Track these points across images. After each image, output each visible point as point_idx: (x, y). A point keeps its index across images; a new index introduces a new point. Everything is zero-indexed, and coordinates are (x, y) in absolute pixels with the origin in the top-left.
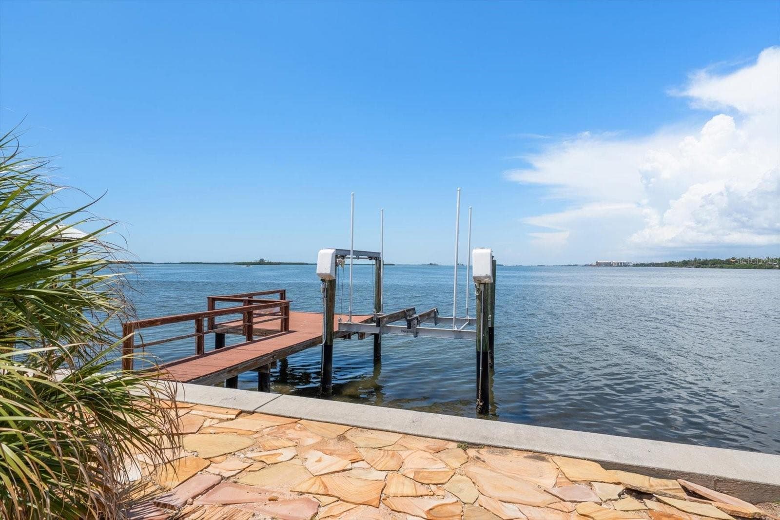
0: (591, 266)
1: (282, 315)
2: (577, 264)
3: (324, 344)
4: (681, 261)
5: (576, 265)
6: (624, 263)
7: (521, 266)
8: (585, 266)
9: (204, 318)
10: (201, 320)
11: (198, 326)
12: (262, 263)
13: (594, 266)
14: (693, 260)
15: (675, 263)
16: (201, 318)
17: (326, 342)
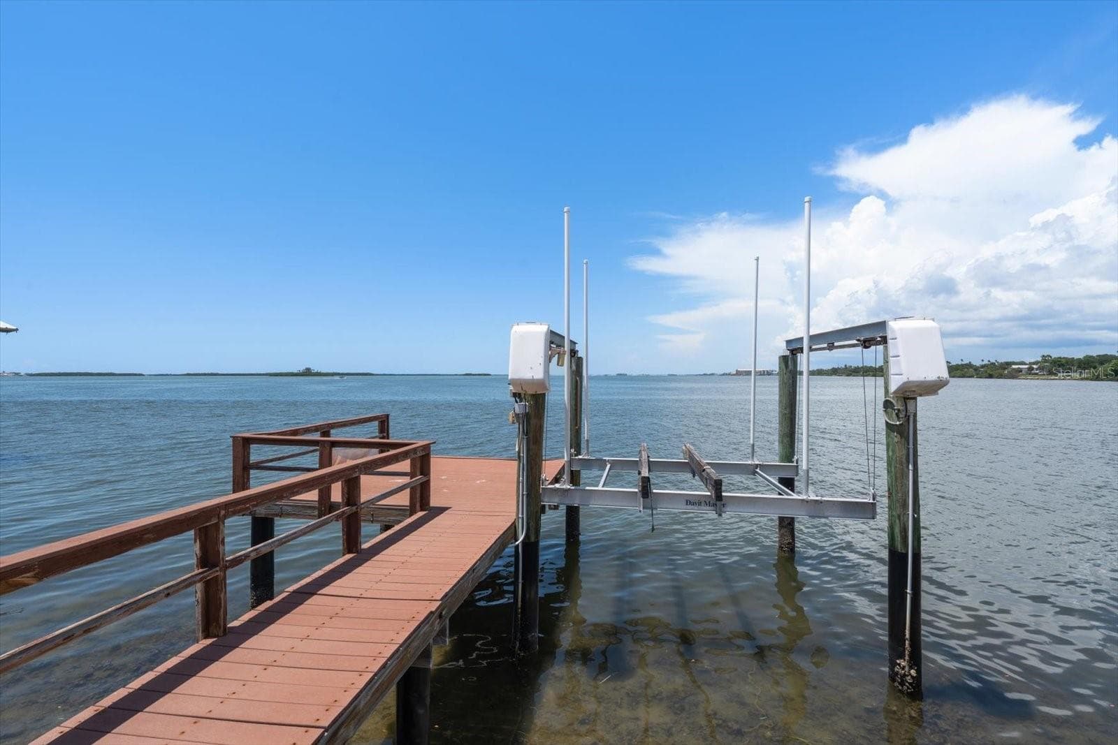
0: (729, 374)
1: (412, 475)
2: (713, 372)
3: (523, 542)
4: (830, 368)
5: (712, 374)
6: (767, 371)
7: (647, 376)
8: (723, 375)
9: (225, 517)
10: (217, 526)
11: (204, 548)
12: (307, 373)
13: (734, 375)
14: (843, 367)
15: (824, 370)
16: (214, 521)
17: (527, 536)
